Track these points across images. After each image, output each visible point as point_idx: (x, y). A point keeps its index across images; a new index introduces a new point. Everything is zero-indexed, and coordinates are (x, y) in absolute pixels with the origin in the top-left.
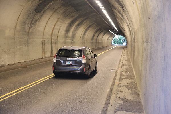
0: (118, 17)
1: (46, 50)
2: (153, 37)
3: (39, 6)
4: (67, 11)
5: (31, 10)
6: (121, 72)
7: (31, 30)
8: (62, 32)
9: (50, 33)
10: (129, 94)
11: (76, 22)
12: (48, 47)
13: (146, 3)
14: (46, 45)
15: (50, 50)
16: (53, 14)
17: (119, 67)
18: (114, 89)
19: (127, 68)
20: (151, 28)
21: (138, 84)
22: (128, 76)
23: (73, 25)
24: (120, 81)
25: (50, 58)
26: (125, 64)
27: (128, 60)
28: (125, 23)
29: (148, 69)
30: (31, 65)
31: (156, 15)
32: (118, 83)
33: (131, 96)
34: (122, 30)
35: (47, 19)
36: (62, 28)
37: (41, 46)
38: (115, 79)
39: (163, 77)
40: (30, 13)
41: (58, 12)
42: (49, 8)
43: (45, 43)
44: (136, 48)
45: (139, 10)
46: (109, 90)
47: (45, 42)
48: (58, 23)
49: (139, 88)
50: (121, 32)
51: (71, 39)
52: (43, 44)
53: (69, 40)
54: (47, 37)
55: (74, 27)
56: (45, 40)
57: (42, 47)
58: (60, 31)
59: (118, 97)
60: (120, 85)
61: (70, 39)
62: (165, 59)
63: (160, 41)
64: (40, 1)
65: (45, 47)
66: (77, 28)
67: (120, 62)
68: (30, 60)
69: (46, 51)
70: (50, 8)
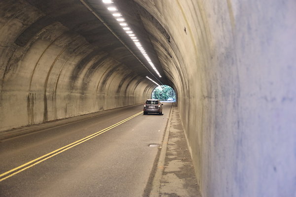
0: (161, 55)
1: (34, 112)
2: (219, 88)
3: (23, 33)
4: (73, 43)
5: (7, 42)
6: (167, 149)
7: (8, 76)
8: (65, 79)
9: (43, 81)
10: (181, 186)
11: (89, 61)
12: (39, 106)
13: (206, 33)
14: (34, 101)
15: (43, 110)
16: (47, 48)
17: (163, 139)
18: (155, 179)
19: (178, 141)
20: (216, 74)
21: (196, 169)
22: (179, 154)
23: (84, 68)
24: (166, 164)
25: (43, 124)
26: (175, 134)
27: (179, 127)
28: (173, 65)
29: (212, 144)
30: (6, 138)
31: (223, 54)
32: (162, 168)
33: (184, 190)
34: (169, 76)
35: (37, 57)
36: (64, 72)
37: (26, 104)
38: (157, 160)
39: (237, 157)
40: (7, 47)
41: (57, 45)
42: (41, 38)
43: (33, 99)
44: (193, 107)
45: (196, 45)
46: (147, 181)
47: (33, 97)
48: (58, 64)
49: (198, 176)
50: (166, 80)
51: (81, 91)
52: (31, 100)
53: (77, 93)
54: (37, 87)
55: (85, 71)
56: (34, 93)
57: (28, 106)
58: (61, 77)
59: (163, 192)
60: (166, 170)
61: (79, 91)
62: (239, 126)
63: (230, 97)
64: (25, 26)
65: (33, 106)
66: (92, 72)
67: (165, 130)
68: (5, 129)
69: (36, 113)
70: (43, 37)
